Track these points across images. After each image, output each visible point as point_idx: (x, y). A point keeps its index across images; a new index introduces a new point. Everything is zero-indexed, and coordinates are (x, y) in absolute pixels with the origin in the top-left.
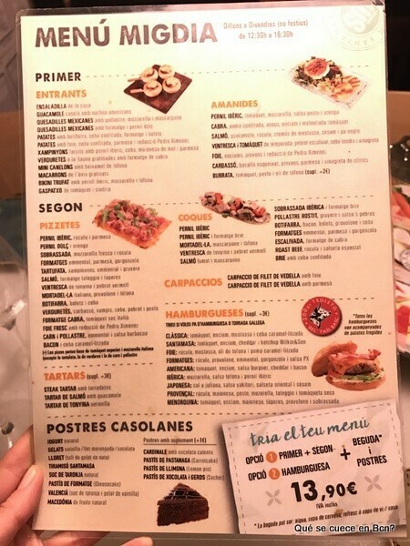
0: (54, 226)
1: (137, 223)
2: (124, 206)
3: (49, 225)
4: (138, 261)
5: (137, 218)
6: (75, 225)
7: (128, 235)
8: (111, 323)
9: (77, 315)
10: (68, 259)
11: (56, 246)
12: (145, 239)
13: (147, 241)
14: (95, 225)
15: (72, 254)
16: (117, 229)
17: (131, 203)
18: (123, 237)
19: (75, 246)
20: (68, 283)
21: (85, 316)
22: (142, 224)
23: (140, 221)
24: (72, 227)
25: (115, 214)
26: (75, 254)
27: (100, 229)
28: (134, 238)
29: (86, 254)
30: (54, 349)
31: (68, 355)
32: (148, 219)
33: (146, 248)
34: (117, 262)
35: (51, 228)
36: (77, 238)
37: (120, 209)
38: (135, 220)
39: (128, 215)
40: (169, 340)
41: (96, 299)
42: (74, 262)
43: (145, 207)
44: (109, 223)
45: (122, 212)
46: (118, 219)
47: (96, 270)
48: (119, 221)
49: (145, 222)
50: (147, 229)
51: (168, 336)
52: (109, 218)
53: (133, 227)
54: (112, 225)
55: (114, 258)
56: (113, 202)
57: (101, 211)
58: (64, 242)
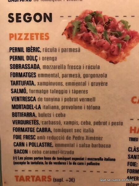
0: (23, 37)
1: (108, 36)
2: (95, 17)
3: (18, 36)
4: (106, 76)
5: (109, 31)
6: (45, 36)
7: (97, 48)
8: (77, 134)
9: (45, 126)
10: (37, 71)
11: (25, 58)
12: (115, 53)
13: (117, 55)
14: (65, 37)
15: (41, 66)
16: (87, 42)
17: (103, 14)
18: (92, 51)
19: (44, 59)
20: (37, 96)
21: (52, 127)
22: (113, 38)
23: (111, 34)
24: (41, 39)
25: (86, 26)
26: (44, 67)
27: (70, 41)
28: (103, 52)
29: (55, 67)
30: (24, 155)
31: (36, 161)
32: (119, 32)
33: (116, 63)
34: (85, 76)
35: (20, 39)
36: (46, 50)
37: (91, 21)
38: (106, 33)
39: (99, 27)
40: (131, 153)
41: (63, 111)
42: (42, 75)
43: (118, 20)
44: (80, 35)
45: (93, 24)
46: (89, 31)
47: (64, 84)
48: (90, 33)
49: (116, 36)
50: (118, 42)
51: (130, 149)
52: (79, 30)
53: (103, 41)
54: (82, 37)
55: (82, 72)
56: (85, 13)
57: (72, 22)
58: (34, 54)
